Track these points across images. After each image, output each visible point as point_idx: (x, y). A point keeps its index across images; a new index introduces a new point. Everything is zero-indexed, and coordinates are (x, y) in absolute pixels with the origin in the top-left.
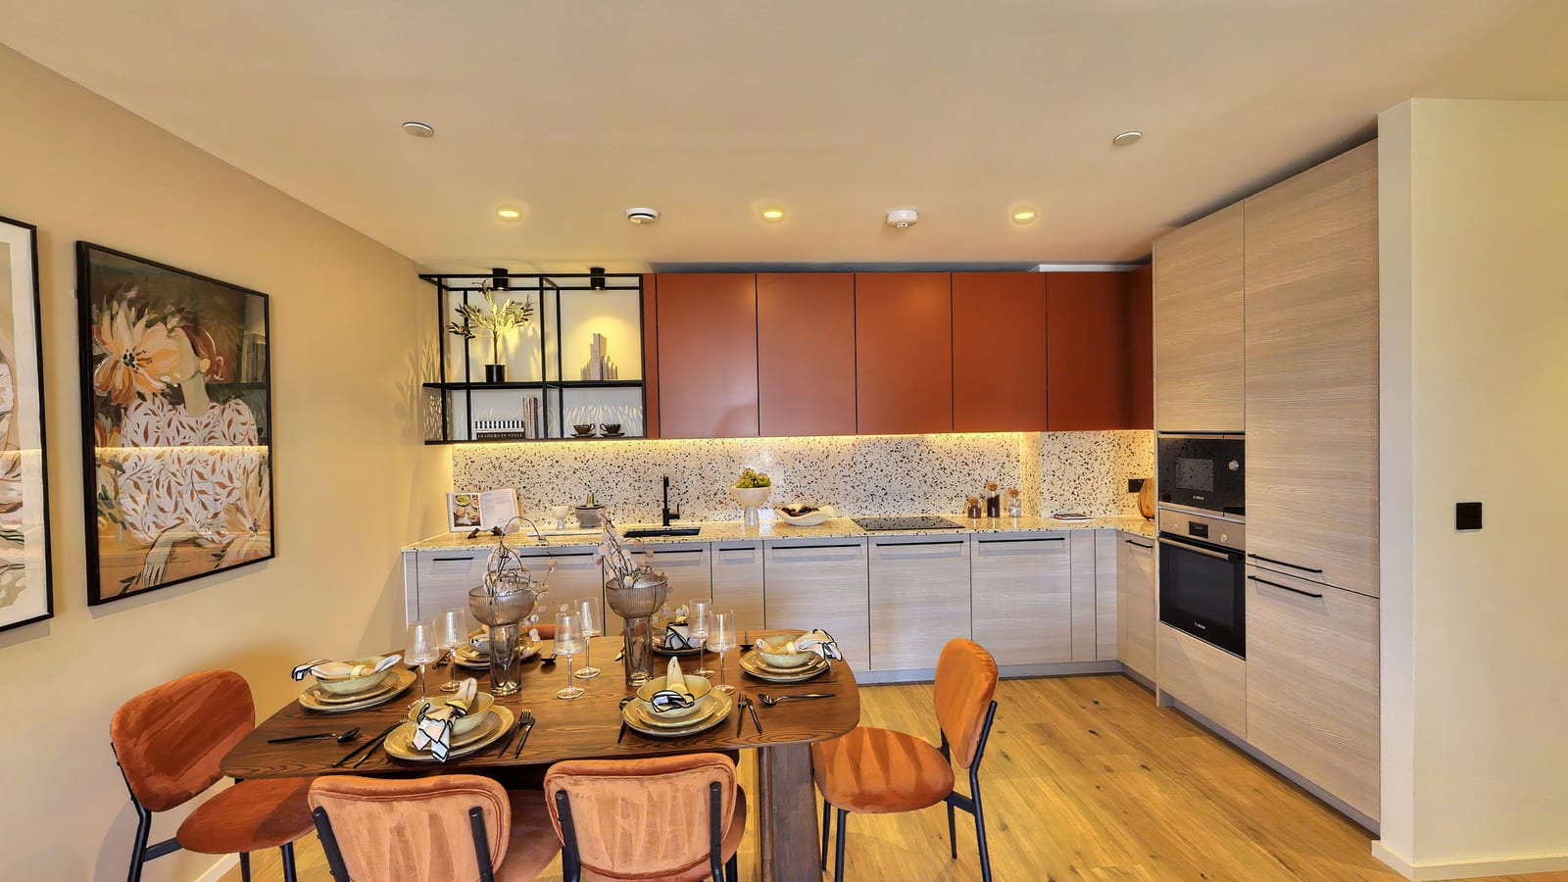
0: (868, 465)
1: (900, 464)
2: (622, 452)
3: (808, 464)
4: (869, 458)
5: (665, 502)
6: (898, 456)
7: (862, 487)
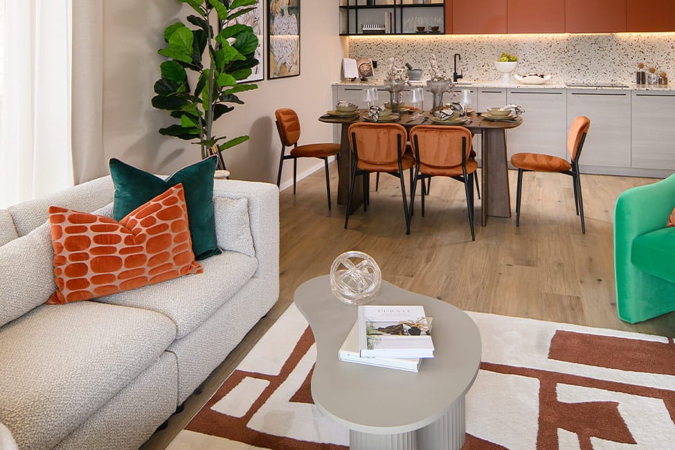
0: (577, 51)
1: (598, 51)
2: (432, 42)
3: (538, 50)
4: (577, 47)
5: (455, 69)
6: (596, 47)
7: (573, 65)
